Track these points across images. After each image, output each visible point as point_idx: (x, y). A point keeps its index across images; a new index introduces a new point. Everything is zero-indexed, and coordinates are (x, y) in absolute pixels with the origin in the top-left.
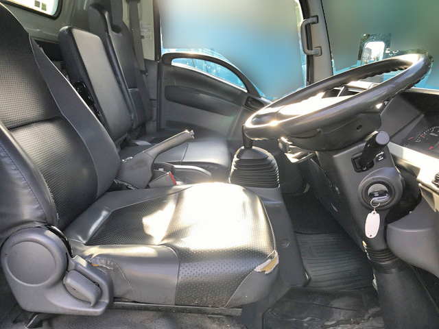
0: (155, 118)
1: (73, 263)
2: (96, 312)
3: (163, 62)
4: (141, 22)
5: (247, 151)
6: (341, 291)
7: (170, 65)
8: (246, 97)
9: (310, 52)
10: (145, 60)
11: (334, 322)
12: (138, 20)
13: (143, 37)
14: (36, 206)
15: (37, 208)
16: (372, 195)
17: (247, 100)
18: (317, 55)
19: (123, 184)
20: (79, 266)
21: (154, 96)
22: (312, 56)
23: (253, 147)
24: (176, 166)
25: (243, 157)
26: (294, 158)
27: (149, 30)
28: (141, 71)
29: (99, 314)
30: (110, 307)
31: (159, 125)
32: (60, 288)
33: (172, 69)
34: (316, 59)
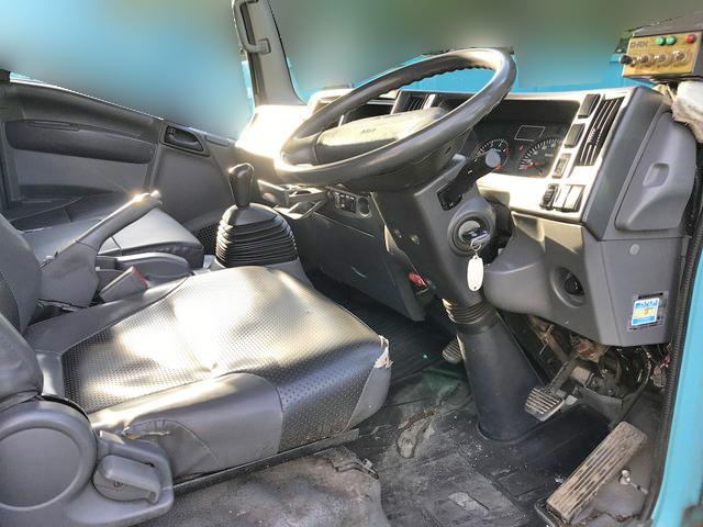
1: (106, 445)
2: (162, 509)
5: (244, 212)
6: (400, 380)
7: (6, 81)
8: (165, 127)
9: (252, 48)
11: (406, 423)
14: (17, 365)
15: (20, 369)
16: (467, 237)
17: (167, 133)
18: (263, 53)
19: (53, 306)
20: (116, 446)
22: (256, 54)
23: (252, 204)
24: (120, 259)
25: (239, 222)
26: (291, 212)
29: (166, 511)
30: (178, 495)
32: (89, 494)
33: (13, 90)
34: (263, 58)
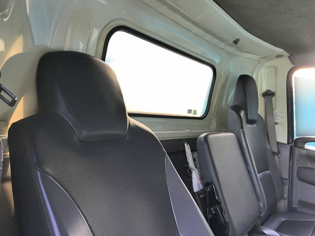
0: (286, 196)
3: (296, 145)
4: (275, 112)
7: (303, 148)
10: (278, 143)
12: (272, 110)
13: (276, 123)
21: (285, 175)
27: (282, 118)
28: (274, 153)
31: (290, 203)
